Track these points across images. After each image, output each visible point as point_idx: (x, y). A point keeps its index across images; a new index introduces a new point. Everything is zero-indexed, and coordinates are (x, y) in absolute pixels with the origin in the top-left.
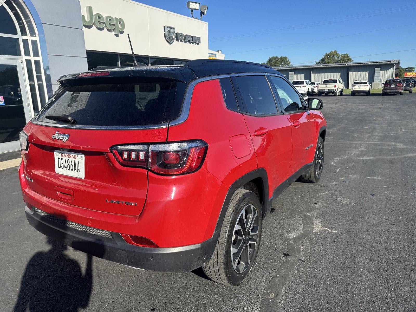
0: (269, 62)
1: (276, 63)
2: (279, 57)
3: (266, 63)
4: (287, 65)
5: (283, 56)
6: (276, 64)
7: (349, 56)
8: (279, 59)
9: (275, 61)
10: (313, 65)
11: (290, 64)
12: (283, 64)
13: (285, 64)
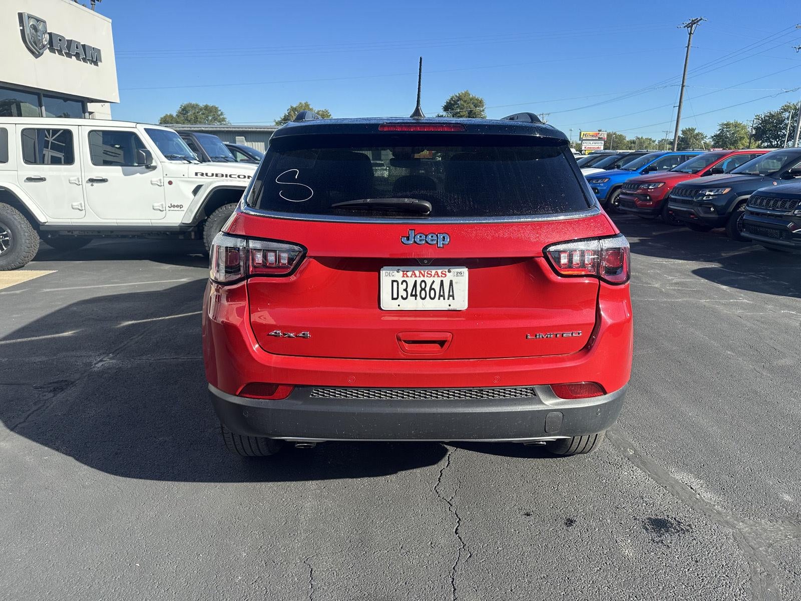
0: (181, 113)
1: (196, 116)
2: (201, 105)
3: (175, 115)
4: (219, 122)
5: (209, 104)
6: (197, 118)
7: (330, 115)
8: (201, 109)
9: (194, 113)
10: (271, 126)
11: (225, 121)
12: (211, 120)
13: (215, 120)
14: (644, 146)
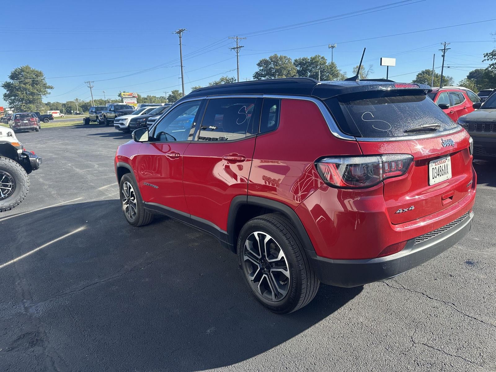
14: (153, 101)
